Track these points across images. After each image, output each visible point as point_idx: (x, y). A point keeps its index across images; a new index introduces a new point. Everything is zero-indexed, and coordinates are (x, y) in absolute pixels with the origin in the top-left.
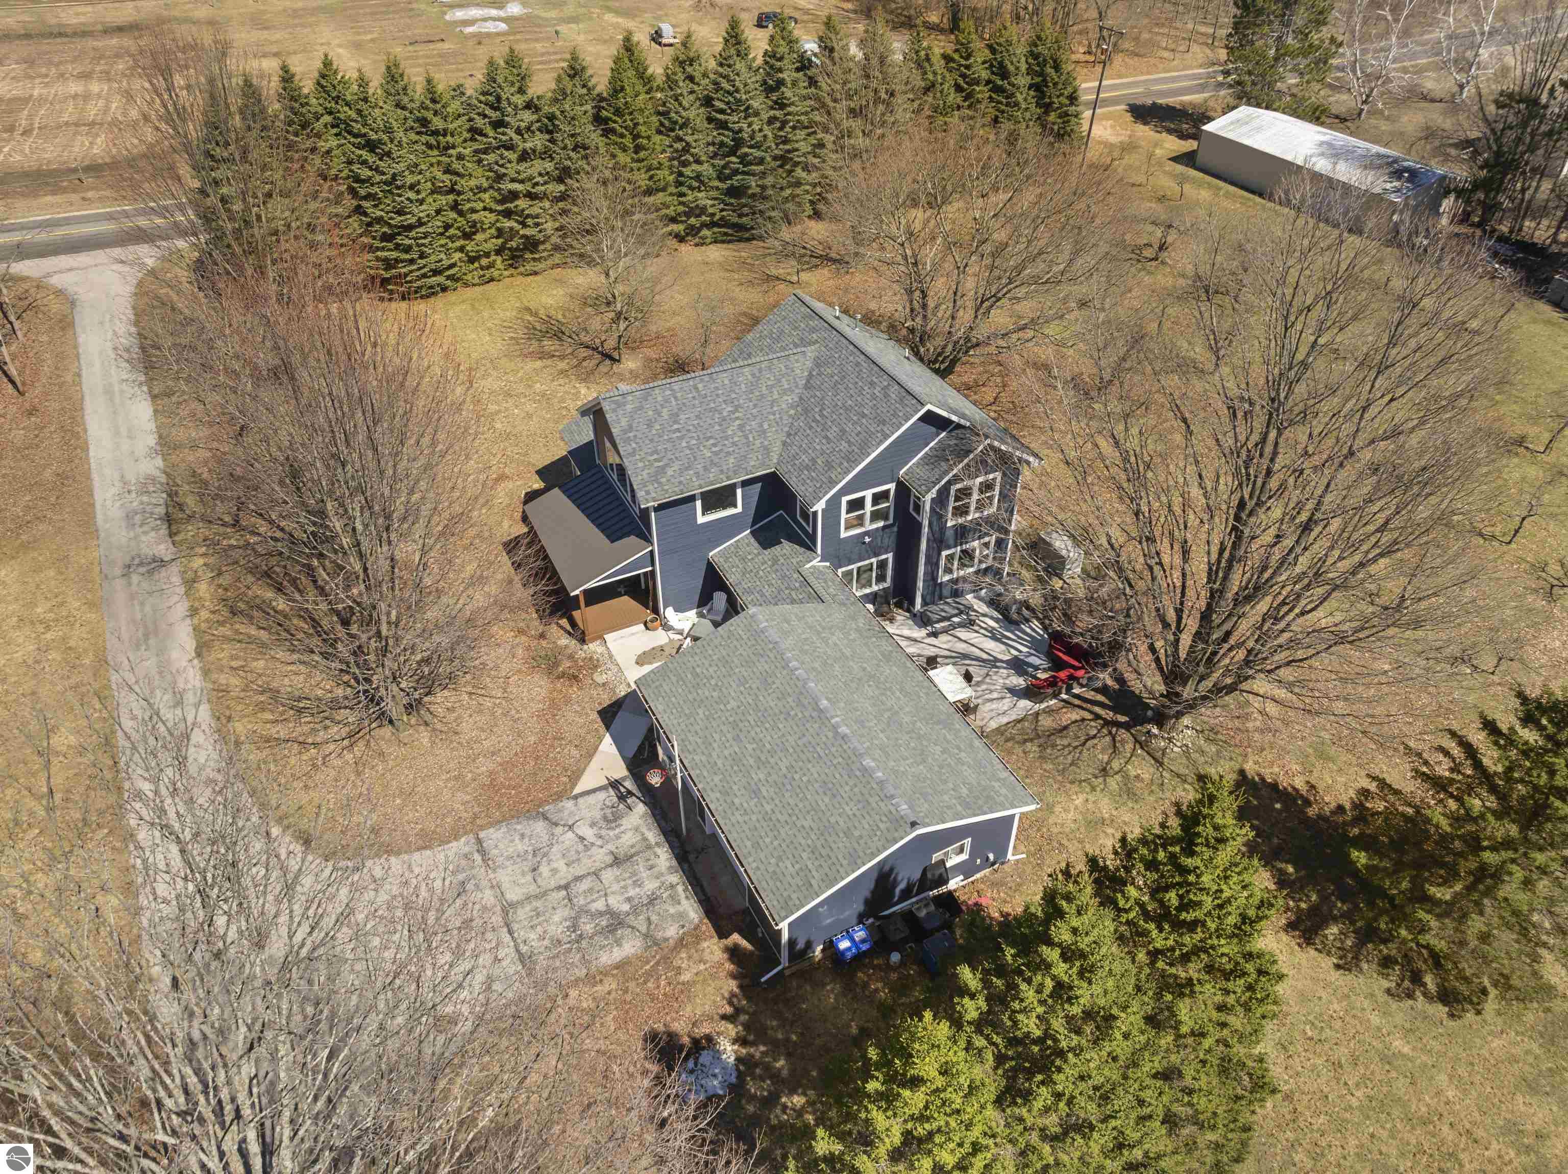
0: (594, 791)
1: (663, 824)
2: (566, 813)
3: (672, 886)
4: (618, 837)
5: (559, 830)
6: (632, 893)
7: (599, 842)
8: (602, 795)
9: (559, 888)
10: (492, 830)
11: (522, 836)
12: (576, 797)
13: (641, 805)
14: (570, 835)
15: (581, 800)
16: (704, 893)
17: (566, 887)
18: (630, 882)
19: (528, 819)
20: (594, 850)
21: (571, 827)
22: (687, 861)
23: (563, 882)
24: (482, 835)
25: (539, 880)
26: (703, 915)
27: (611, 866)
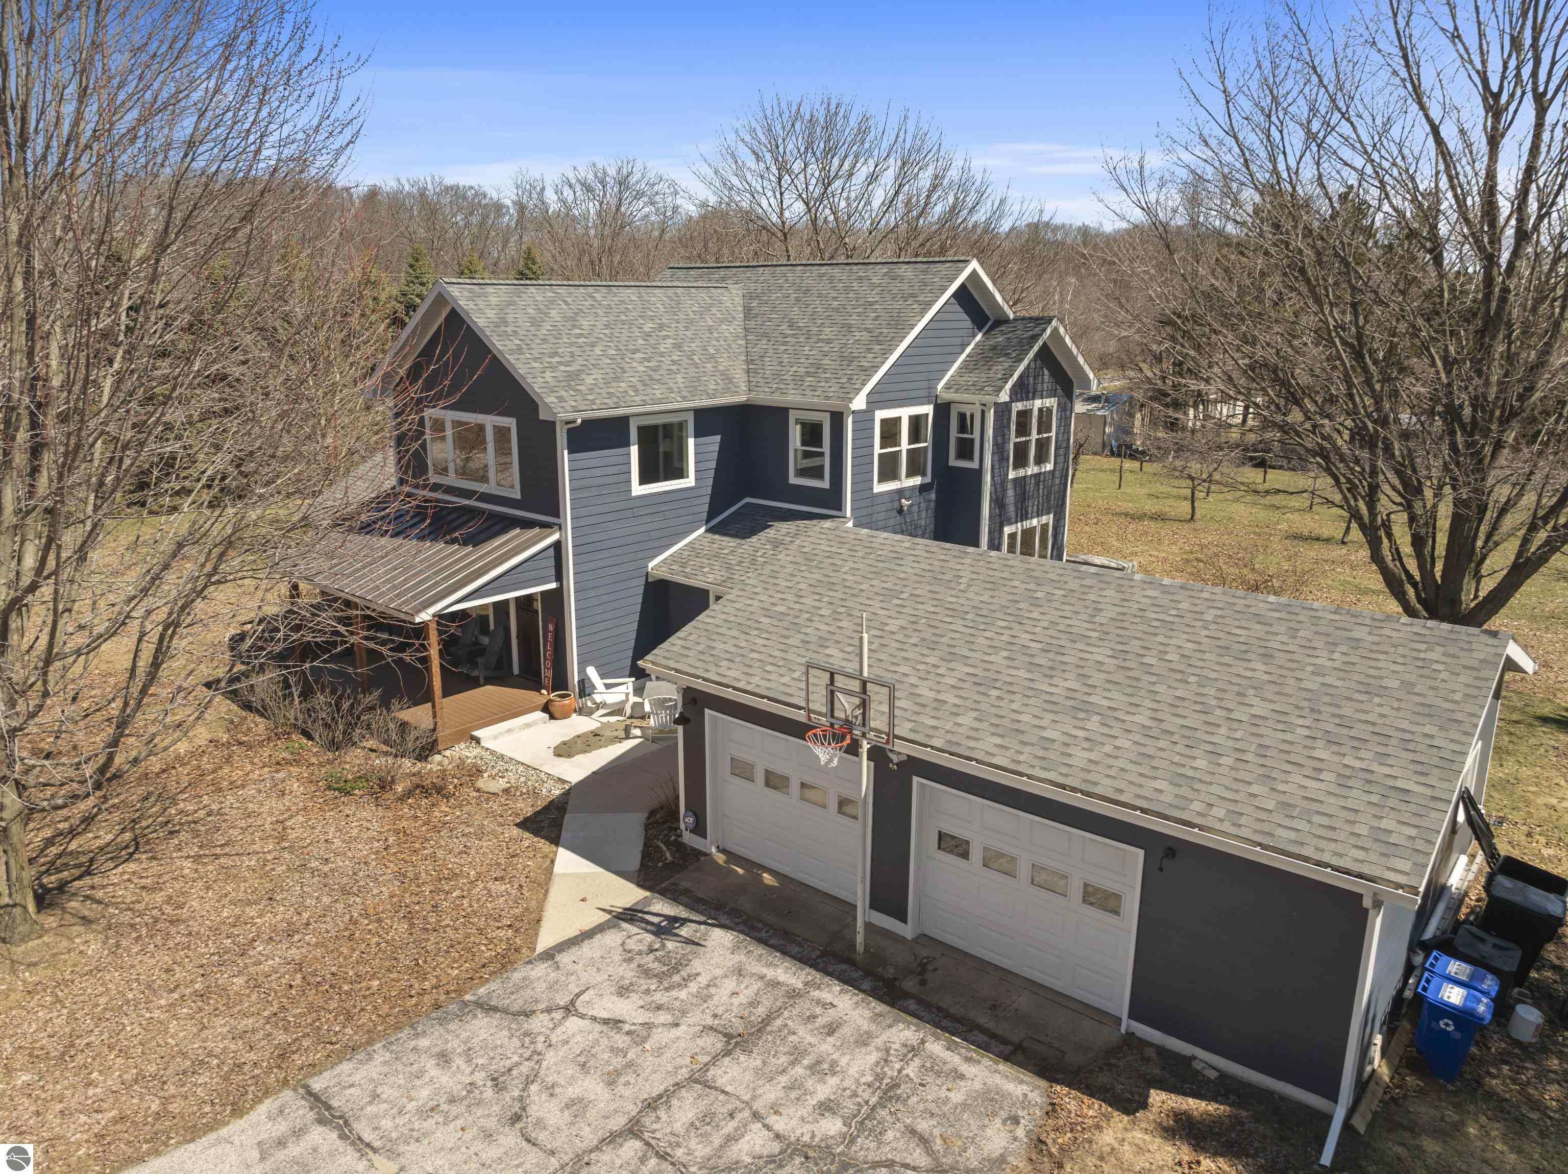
0: (587, 935)
1: (795, 949)
2: (541, 986)
3: (914, 1050)
4: (704, 997)
5: (540, 1022)
6: (824, 1090)
7: (663, 1017)
8: (612, 939)
9: (612, 1139)
10: (345, 1067)
11: (444, 1058)
12: (549, 955)
13: (717, 933)
14: (573, 1023)
15: (564, 958)
16: (1003, 1041)
17: (633, 1129)
18: (799, 1070)
19: (442, 1022)
20: (660, 1037)
21: (569, 1009)
22: (906, 995)
23: (618, 1123)
24: (317, 1084)
25: (542, 1137)
26: (1043, 1084)
27: (728, 1053)
